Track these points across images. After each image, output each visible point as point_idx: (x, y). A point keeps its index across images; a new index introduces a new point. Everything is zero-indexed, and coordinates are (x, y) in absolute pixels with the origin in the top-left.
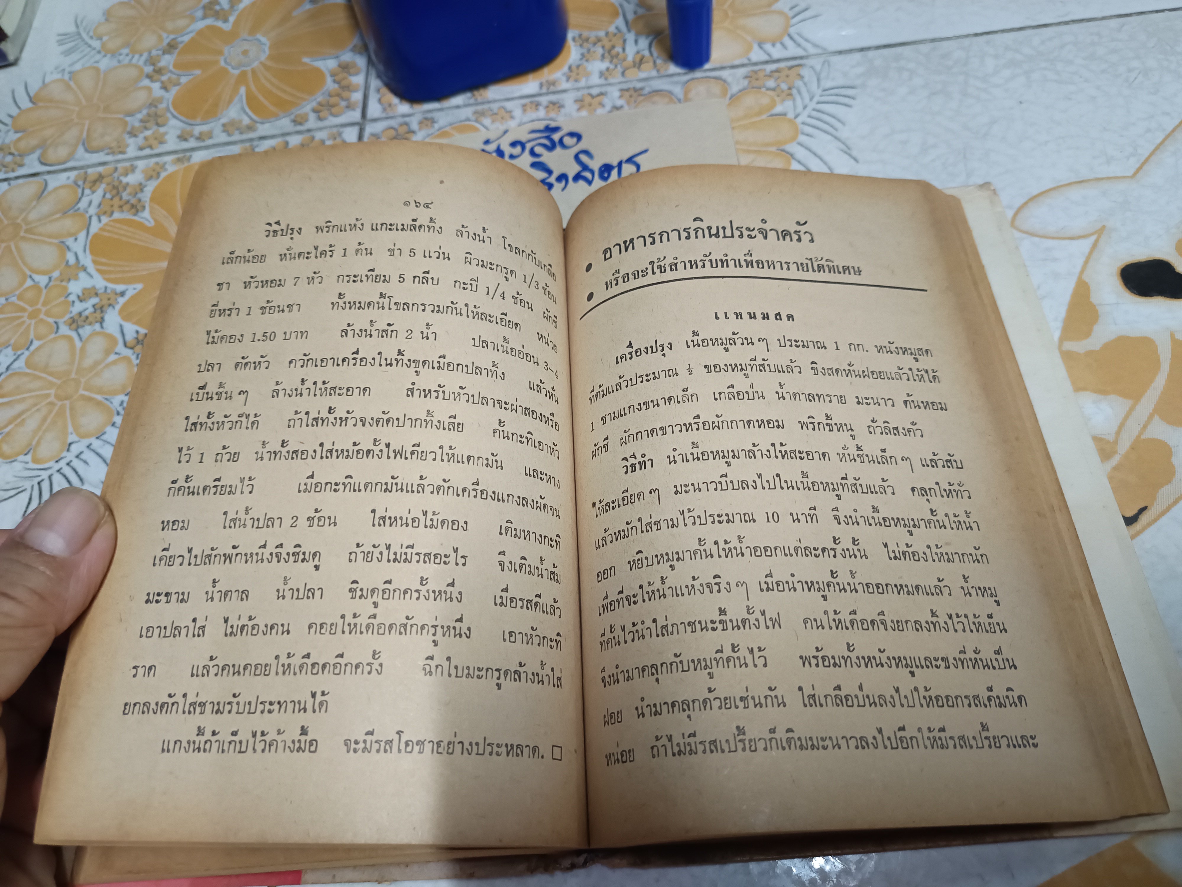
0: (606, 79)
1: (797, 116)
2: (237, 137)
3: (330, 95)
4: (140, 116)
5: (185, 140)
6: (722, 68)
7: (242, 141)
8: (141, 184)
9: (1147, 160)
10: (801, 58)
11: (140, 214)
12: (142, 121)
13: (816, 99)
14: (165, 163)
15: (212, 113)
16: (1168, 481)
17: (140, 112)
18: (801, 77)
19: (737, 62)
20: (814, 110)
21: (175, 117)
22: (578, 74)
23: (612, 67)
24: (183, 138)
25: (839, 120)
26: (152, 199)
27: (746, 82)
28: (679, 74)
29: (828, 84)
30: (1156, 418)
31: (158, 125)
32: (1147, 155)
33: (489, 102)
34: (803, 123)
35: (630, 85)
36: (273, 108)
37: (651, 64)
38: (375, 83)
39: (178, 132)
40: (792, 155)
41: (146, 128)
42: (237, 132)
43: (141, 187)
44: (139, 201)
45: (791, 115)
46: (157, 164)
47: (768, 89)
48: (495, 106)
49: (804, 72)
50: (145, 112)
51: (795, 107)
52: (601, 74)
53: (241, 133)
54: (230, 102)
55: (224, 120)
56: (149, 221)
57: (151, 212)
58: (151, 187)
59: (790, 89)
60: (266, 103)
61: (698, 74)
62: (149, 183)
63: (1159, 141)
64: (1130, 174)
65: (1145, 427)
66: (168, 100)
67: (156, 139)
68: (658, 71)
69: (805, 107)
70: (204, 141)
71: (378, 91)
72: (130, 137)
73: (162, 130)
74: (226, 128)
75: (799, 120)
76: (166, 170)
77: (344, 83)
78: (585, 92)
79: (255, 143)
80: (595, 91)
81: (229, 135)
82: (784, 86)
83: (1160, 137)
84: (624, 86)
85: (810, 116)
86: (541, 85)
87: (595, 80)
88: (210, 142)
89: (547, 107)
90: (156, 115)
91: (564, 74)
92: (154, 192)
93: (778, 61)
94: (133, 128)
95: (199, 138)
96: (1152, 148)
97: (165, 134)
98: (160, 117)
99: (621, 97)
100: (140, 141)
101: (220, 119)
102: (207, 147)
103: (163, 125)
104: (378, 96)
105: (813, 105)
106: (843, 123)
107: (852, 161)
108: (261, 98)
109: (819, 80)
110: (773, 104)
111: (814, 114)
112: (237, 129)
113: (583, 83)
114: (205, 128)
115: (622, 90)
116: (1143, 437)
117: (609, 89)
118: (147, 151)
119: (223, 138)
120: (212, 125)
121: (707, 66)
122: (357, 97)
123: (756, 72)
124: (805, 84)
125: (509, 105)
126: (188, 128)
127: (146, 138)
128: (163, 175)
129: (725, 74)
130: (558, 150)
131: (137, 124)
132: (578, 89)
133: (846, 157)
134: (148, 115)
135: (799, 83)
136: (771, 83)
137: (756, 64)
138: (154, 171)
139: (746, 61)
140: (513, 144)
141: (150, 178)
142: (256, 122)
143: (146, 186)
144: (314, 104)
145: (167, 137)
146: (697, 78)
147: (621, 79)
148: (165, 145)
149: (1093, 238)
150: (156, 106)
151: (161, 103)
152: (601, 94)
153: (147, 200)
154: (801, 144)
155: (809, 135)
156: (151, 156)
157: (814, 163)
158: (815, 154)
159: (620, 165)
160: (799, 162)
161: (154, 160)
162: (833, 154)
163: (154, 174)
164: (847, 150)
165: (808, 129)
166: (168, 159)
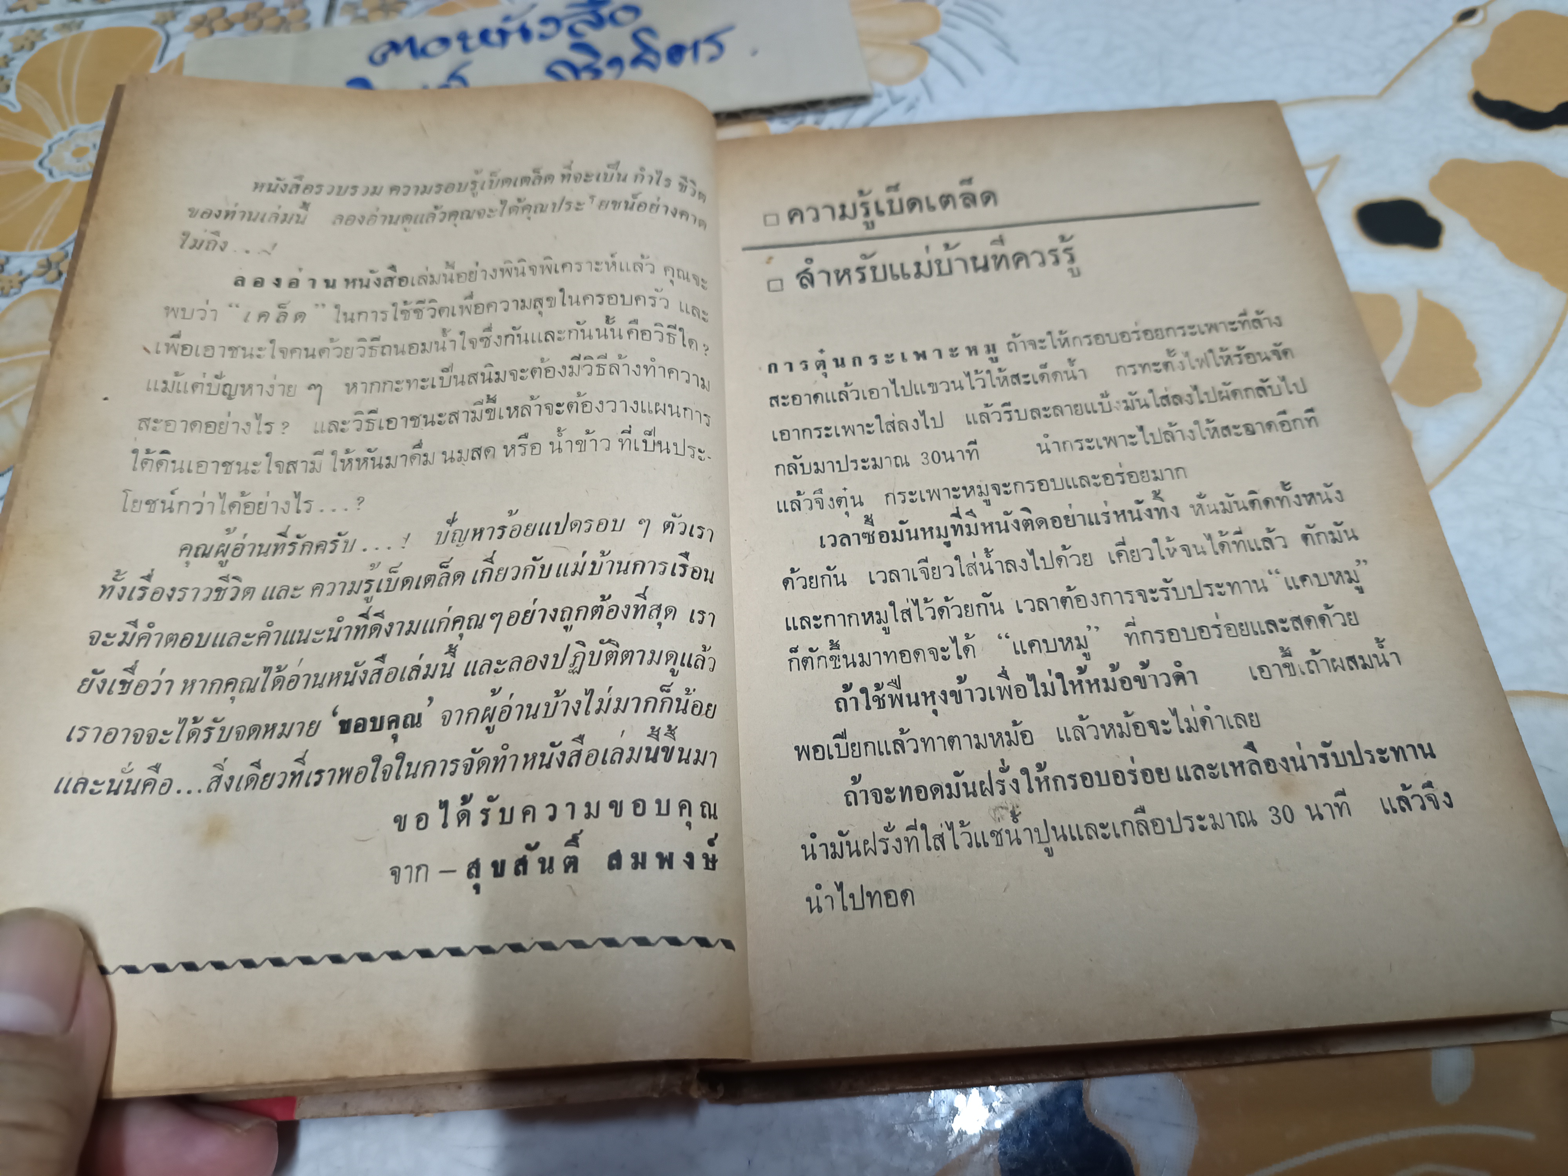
8: (6, 56)
9: (1398, 77)
14: (44, 31)
25: (996, 10)
26: (21, 77)
32: (1398, 70)
34: (948, 12)
40: (929, 51)
43: (7, 61)
45: (931, 2)
46: (33, 30)
56: (14, 106)
57: (18, 93)
58: (20, 61)
62: (17, 55)
63: (1414, 54)
64: (1376, 91)
70: (103, 2)
75: (942, 8)
76: (45, 39)
79: (177, 8)
83: (1416, 50)
85: (957, 4)
88: (112, 4)
92: (24, 67)
96: (1405, 63)
102: (108, 11)
106: (1002, 14)
107: (1010, 63)
118: (20, 14)
128: (40, 45)
130: (609, 28)
133: (1002, 56)
138: (27, 39)
140: (545, 21)
141: (21, 49)
143: (13, 59)
148: (46, 7)
149: (1324, 170)
153: (14, 77)
154: (943, 38)
155: (954, 27)
156: (25, 21)
157: (959, 62)
158: (961, 50)
159: (695, 46)
160: (939, 60)
161: (28, 26)
162: (986, 51)
163: (27, 45)
164: (1005, 47)
165: (953, 19)
166: (50, 24)
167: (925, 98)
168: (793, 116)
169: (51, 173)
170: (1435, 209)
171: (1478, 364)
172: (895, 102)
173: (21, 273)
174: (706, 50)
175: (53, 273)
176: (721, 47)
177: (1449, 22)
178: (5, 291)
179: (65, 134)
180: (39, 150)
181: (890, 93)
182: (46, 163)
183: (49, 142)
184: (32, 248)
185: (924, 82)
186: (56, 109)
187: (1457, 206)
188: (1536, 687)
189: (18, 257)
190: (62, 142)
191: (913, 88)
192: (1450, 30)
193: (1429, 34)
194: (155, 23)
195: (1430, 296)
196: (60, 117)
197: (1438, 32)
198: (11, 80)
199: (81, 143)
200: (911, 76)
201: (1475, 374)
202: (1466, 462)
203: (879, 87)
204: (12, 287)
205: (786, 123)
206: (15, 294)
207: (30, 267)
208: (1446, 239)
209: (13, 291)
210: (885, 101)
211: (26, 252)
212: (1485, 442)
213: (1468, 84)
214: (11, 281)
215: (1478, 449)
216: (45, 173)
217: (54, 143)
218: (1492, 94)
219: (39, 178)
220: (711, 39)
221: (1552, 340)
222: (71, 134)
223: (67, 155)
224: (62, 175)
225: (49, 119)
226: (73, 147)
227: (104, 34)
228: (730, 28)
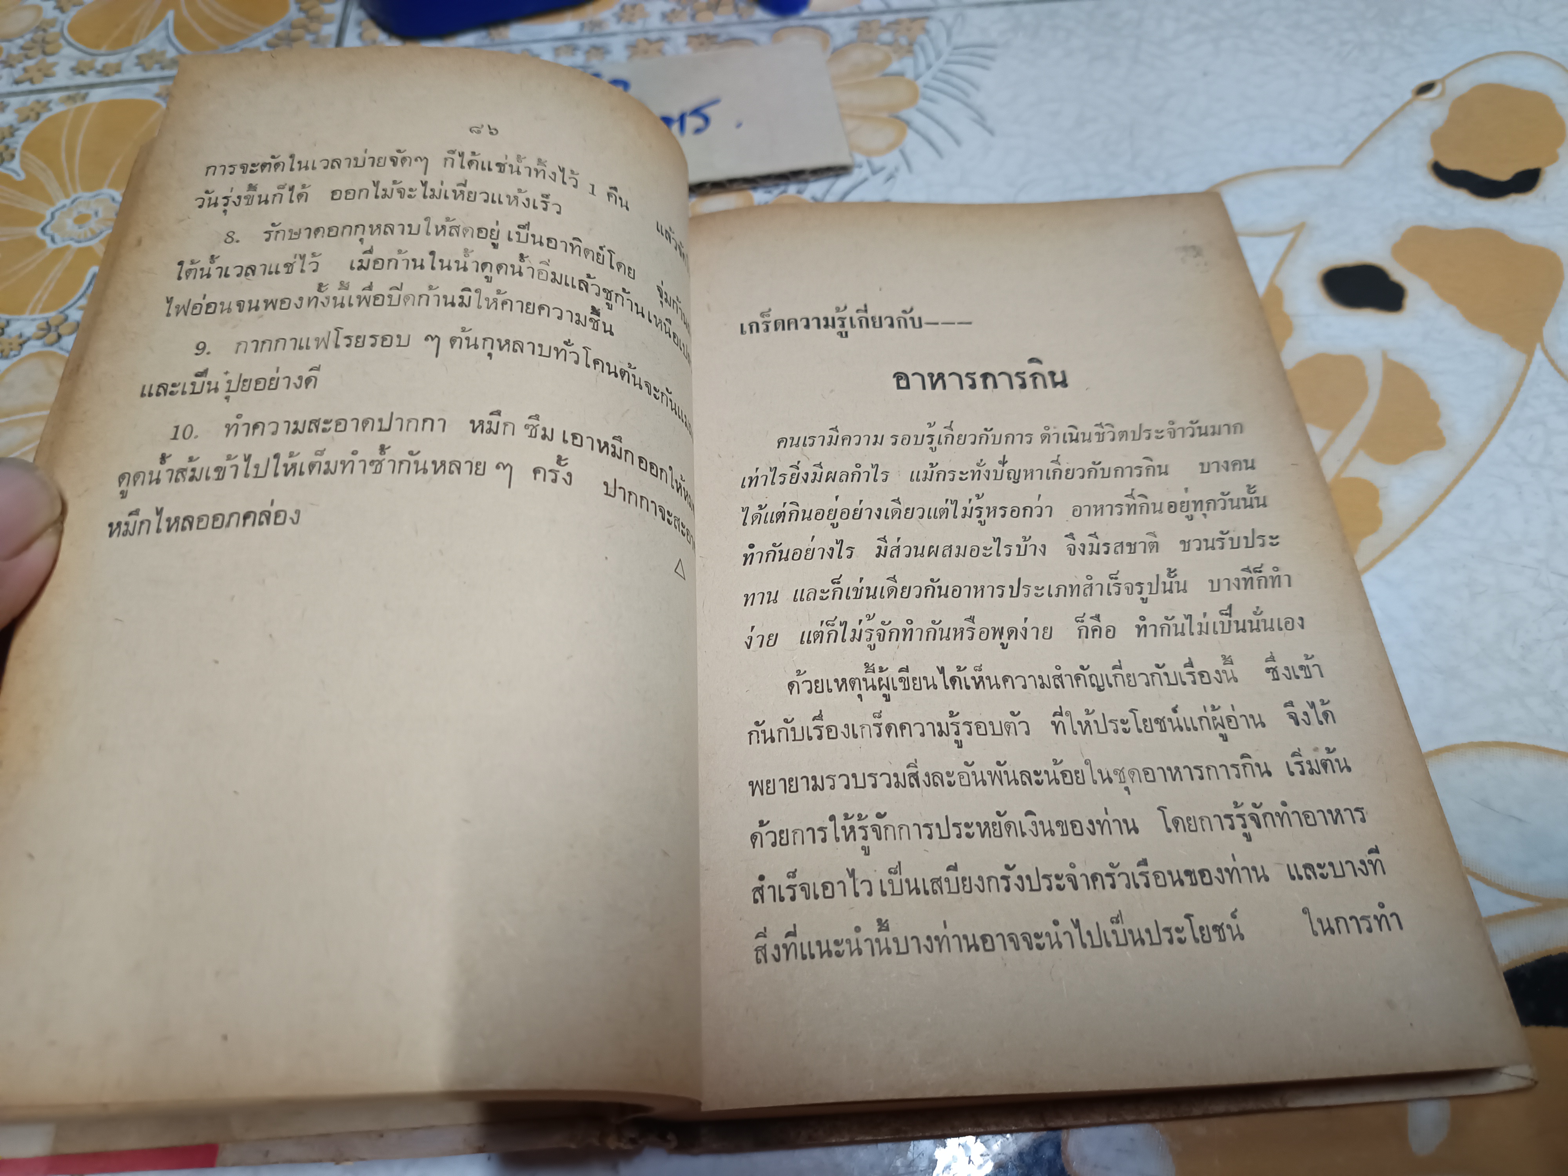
0: (670, 22)
1: (918, 77)
2: (155, 73)
3: (293, 26)
4: (20, 42)
5: (82, 73)
6: (824, 16)
7: (163, 79)
8: (11, 126)
9: (1360, 148)
10: (929, 9)
11: (6, 164)
12: (22, 48)
13: (945, 57)
14: (49, 102)
15: (124, 42)
16: (1374, 530)
17: (22, 37)
18: (926, 31)
19: (845, 10)
20: (942, 71)
21: (70, 44)
22: (633, 15)
23: (678, 8)
24: (78, 70)
25: (972, 84)
26: (26, 146)
27: (853, 35)
28: (767, 21)
29: (959, 39)
30: (1361, 454)
31: (45, 53)
32: (1360, 141)
33: (509, 43)
34: (926, 86)
35: (701, 31)
36: (211, 40)
37: (730, 8)
38: (356, 14)
39: (73, 64)
40: (908, 123)
41: (28, 57)
42: (157, 66)
43: (12, 131)
44: (7, 147)
45: (910, 75)
46: (38, 102)
47: (884, 44)
48: (517, 48)
49: (932, 26)
50: (28, 37)
51: (916, 65)
52: (664, 16)
53: (162, 68)
54: (151, 28)
55: (138, 52)
56: (18, 175)
57: (23, 164)
58: (25, 131)
59: (911, 44)
60: (202, 32)
61: (792, 21)
62: (23, 125)
63: (1375, 125)
64: (1339, 161)
65: (1347, 463)
66: (63, 23)
67: (39, 70)
68: (740, 16)
69: (929, 67)
70: (107, 75)
71: (359, 23)
72: (4, 68)
73: (50, 60)
74: (141, 62)
75: (920, 82)
77: (313, 12)
78: (640, 36)
80: (653, 36)
81: (145, 69)
82: (903, 41)
83: (1376, 122)
84: (694, 32)
85: (935, 78)
86: (582, 26)
87: (655, 22)
88: (117, 77)
89: (587, 52)
90: (44, 41)
91: (615, 15)
92: (29, 137)
93: (898, 11)
94: (9, 56)
95: (100, 72)
96: (1366, 134)
97: (55, 64)
98: (48, 43)
99: (688, 44)
100: (17, 72)
101: (133, 49)
102: (113, 84)
103: (52, 54)
104: (358, 30)
105: (938, 65)
106: (976, 87)
107: (986, 134)
108: (195, 25)
109: (949, 36)
110: (888, 60)
111: (941, 75)
112: (157, 62)
113: (638, 25)
114: (113, 60)
115: (690, 36)
116: (1344, 475)
117: (673, 34)
118: (26, 86)
119: (137, 73)
120: (123, 55)
121: (805, 13)
122: (330, 30)
123: (867, 23)
124: (931, 40)
125: (536, 48)
126: (88, 59)
127: (25, 70)
128: (45, 116)
129: (828, 23)
131: (15, 51)
132: (631, 33)
133: (978, 128)
134: (33, 40)
135: (923, 38)
136: (887, 36)
137: (869, 13)
138: (32, 110)
139: (856, 10)
141: (26, 119)
142: (182, 54)
143: (18, 129)
144: (268, 36)
145: (56, 69)
146: (792, 27)
147: (691, 24)
148: (52, 79)
149: (1290, 236)
150: (45, 30)
151: (53, 26)
152: (662, 40)
153: (19, 146)
154: (921, 111)
155: (931, 100)
156: (31, 92)
157: (936, 134)
158: (938, 123)
159: (682, 118)
160: (917, 132)
161: (33, 98)
162: (963, 124)
163: (33, 115)
164: (981, 119)
165: (930, 93)
166: (55, 96)
167: (903, 168)
168: (777, 185)
169: (53, 240)
170: (1398, 274)
171: (1441, 423)
172: (874, 172)
173: (21, 336)
174: (693, 122)
175: (53, 336)
176: (707, 120)
177: (1409, 96)
178: (4, 354)
179: (67, 202)
180: (42, 217)
181: (870, 163)
182: (48, 230)
183: (52, 209)
184: (32, 312)
185: (903, 153)
186: (59, 177)
187: (1419, 271)
188: (1505, 738)
189: (18, 320)
190: (65, 210)
191: (892, 159)
192: (1409, 103)
193: (1389, 107)
194: (158, 95)
195: (1395, 357)
196: (63, 186)
197: (1398, 105)
198: (16, 149)
199: (83, 210)
200: (890, 147)
201: (1439, 432)
202: (1431, 518)
203: (859, 158)
204: (11, 350)
205: (770, 192)
206: (15, 356)
207: (30, 330)
208: (1409, 301)
209: (12, 353)
210: (866, 171)
211: (26, 316)
212: (1450, 498)
213: (1427, 155)
214: (11, 344)
215: (1443, 505)
216: (47, 240)
217: (57, 210)
218: (1451, 164)
219: (41, 244)
220: (696, 112)
221: (1512, 400)
222: (73, 202)
223: (69, 222)
224: (64, 241)
225: (52, 187)
226: (75, 214)
227: (108, 106)
228: (714, 102)
